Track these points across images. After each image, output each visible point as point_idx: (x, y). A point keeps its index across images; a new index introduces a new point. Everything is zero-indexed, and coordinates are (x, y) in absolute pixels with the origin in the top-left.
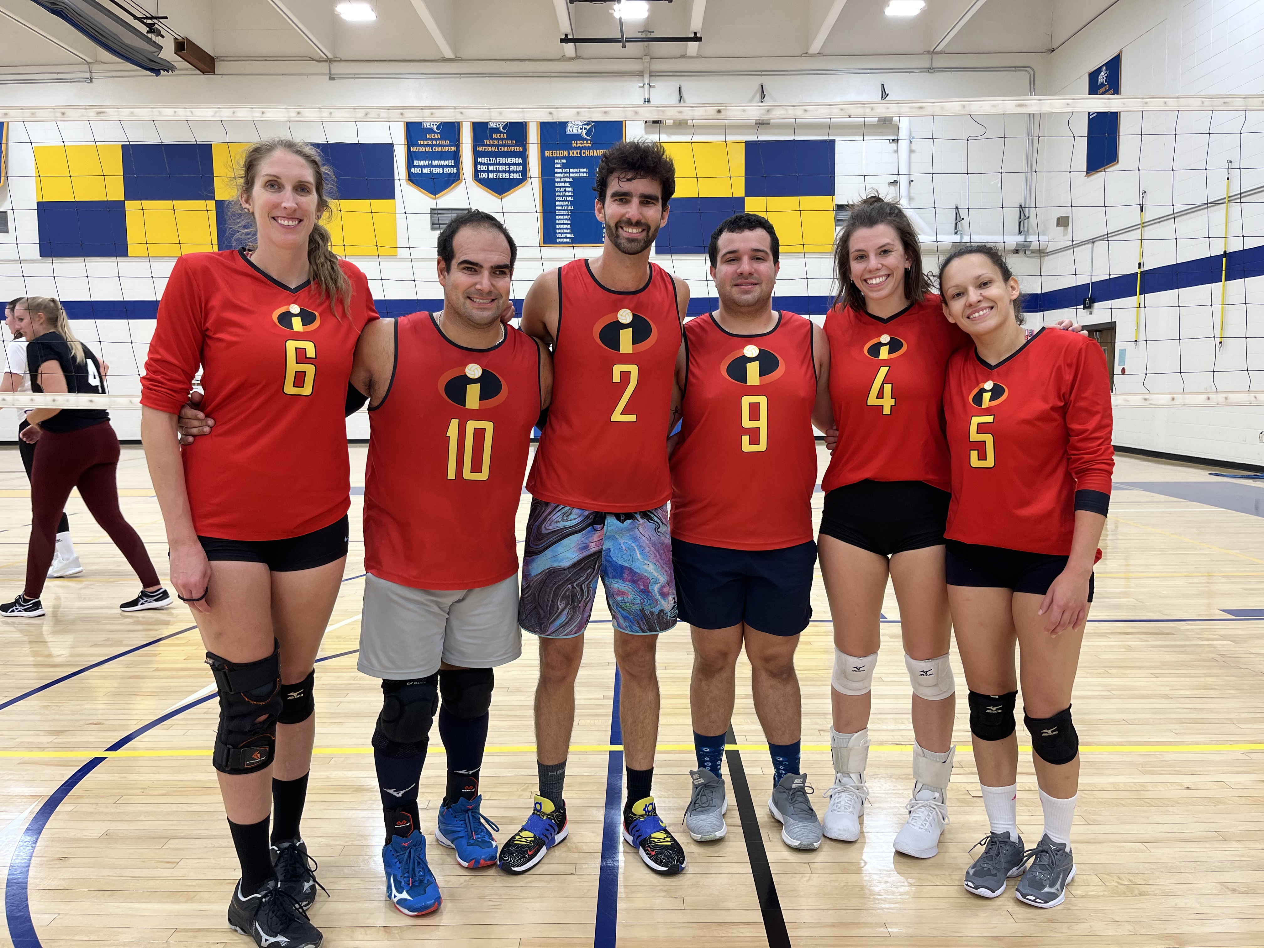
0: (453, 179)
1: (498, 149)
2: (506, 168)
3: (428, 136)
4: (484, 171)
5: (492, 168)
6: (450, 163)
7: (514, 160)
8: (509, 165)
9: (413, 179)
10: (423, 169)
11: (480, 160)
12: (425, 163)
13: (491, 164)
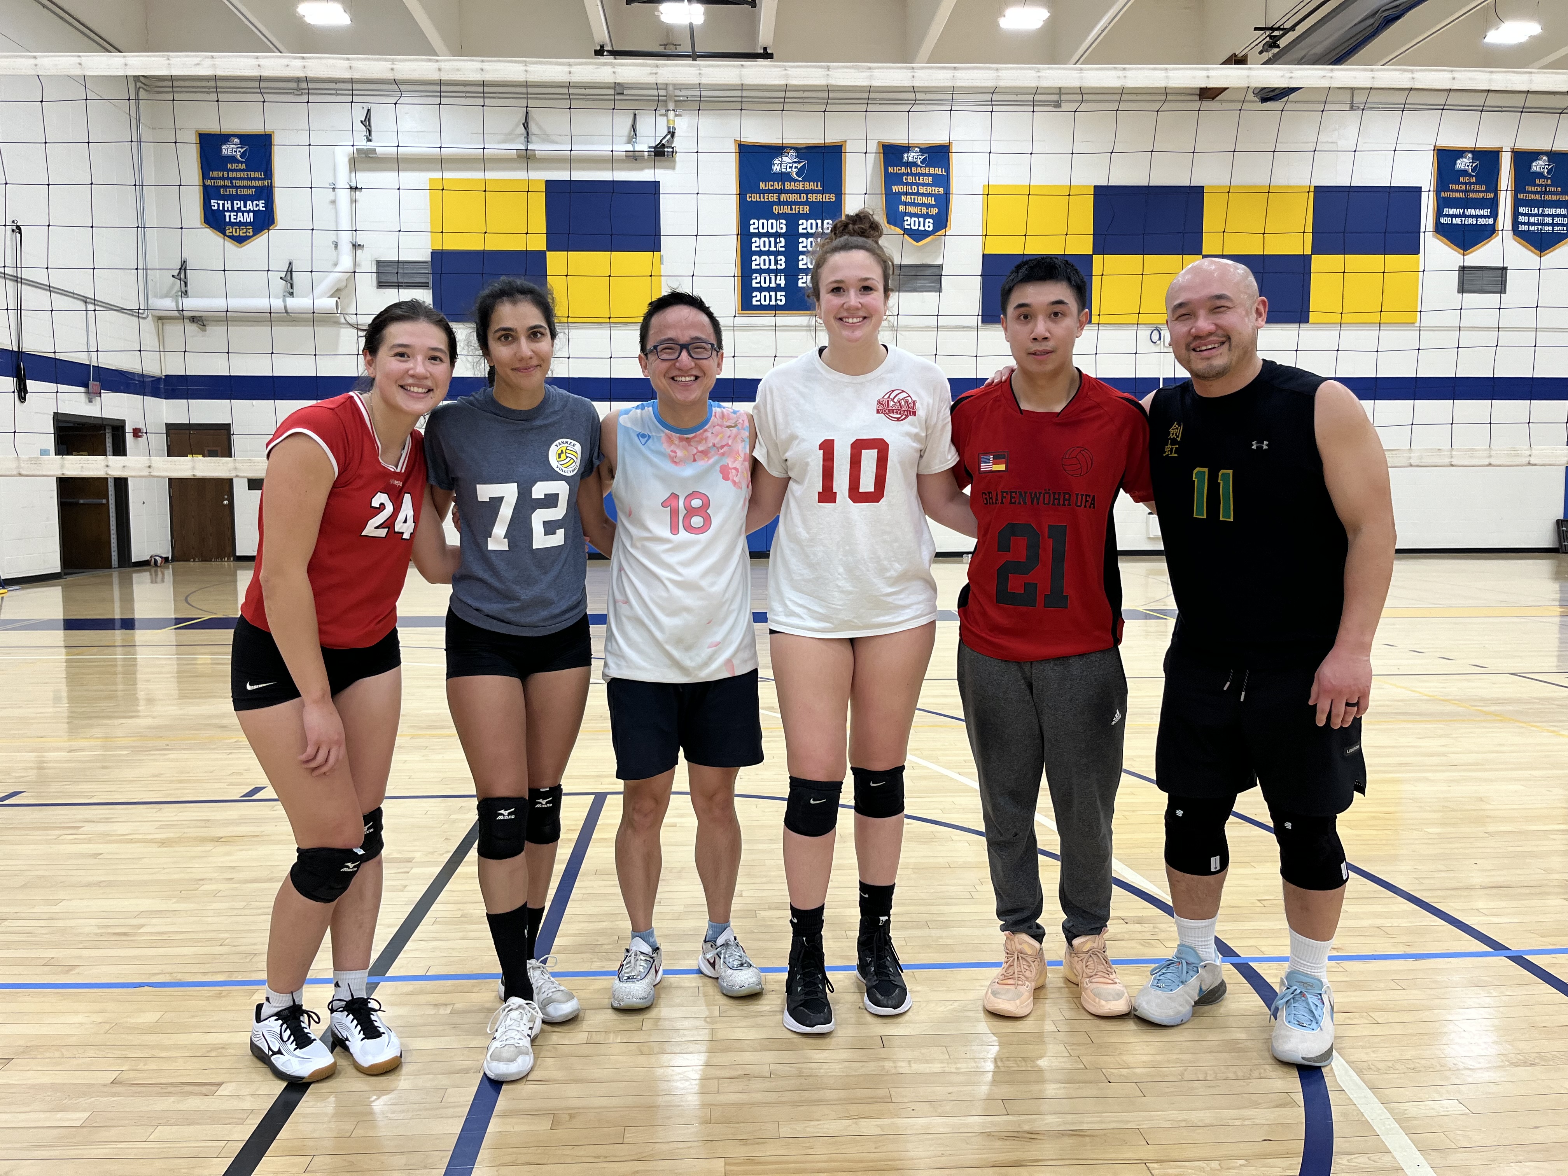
0: (1487, 232)
1: (1541, 197)
2: (1548, 220)
3: (1461, 179)
4: (1524, 223)
5: (1533, 220)
6: (1486, 212)
7: (1559, 211)
8: (1553, 216)
9: (1441, 230)
10: (1454, 219)
11: (1521, 210)
12: (1456, 211)
13: (1533, 215)
